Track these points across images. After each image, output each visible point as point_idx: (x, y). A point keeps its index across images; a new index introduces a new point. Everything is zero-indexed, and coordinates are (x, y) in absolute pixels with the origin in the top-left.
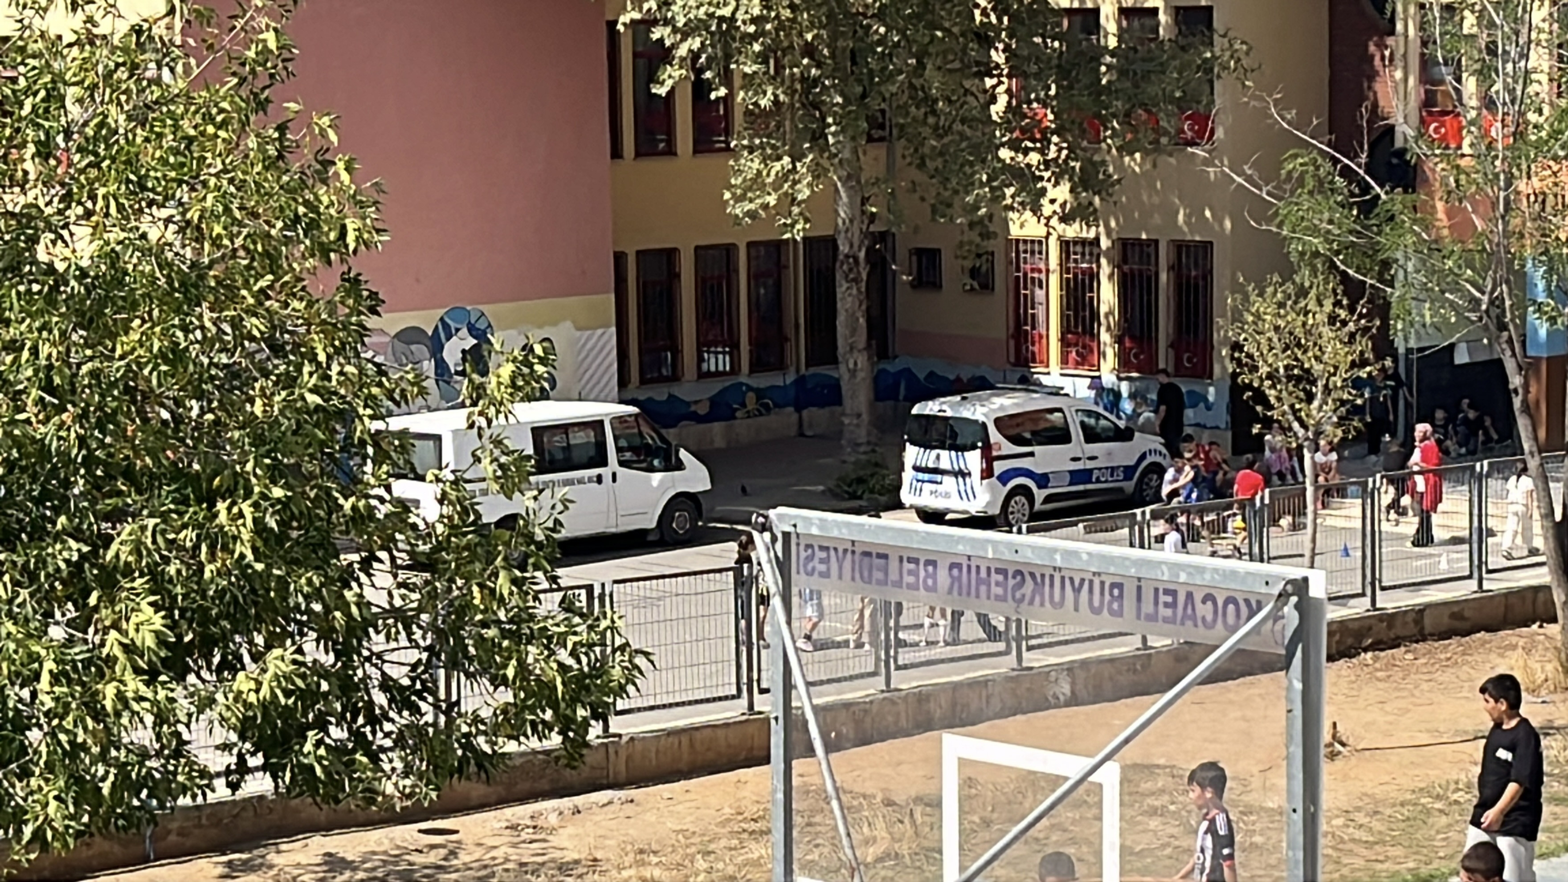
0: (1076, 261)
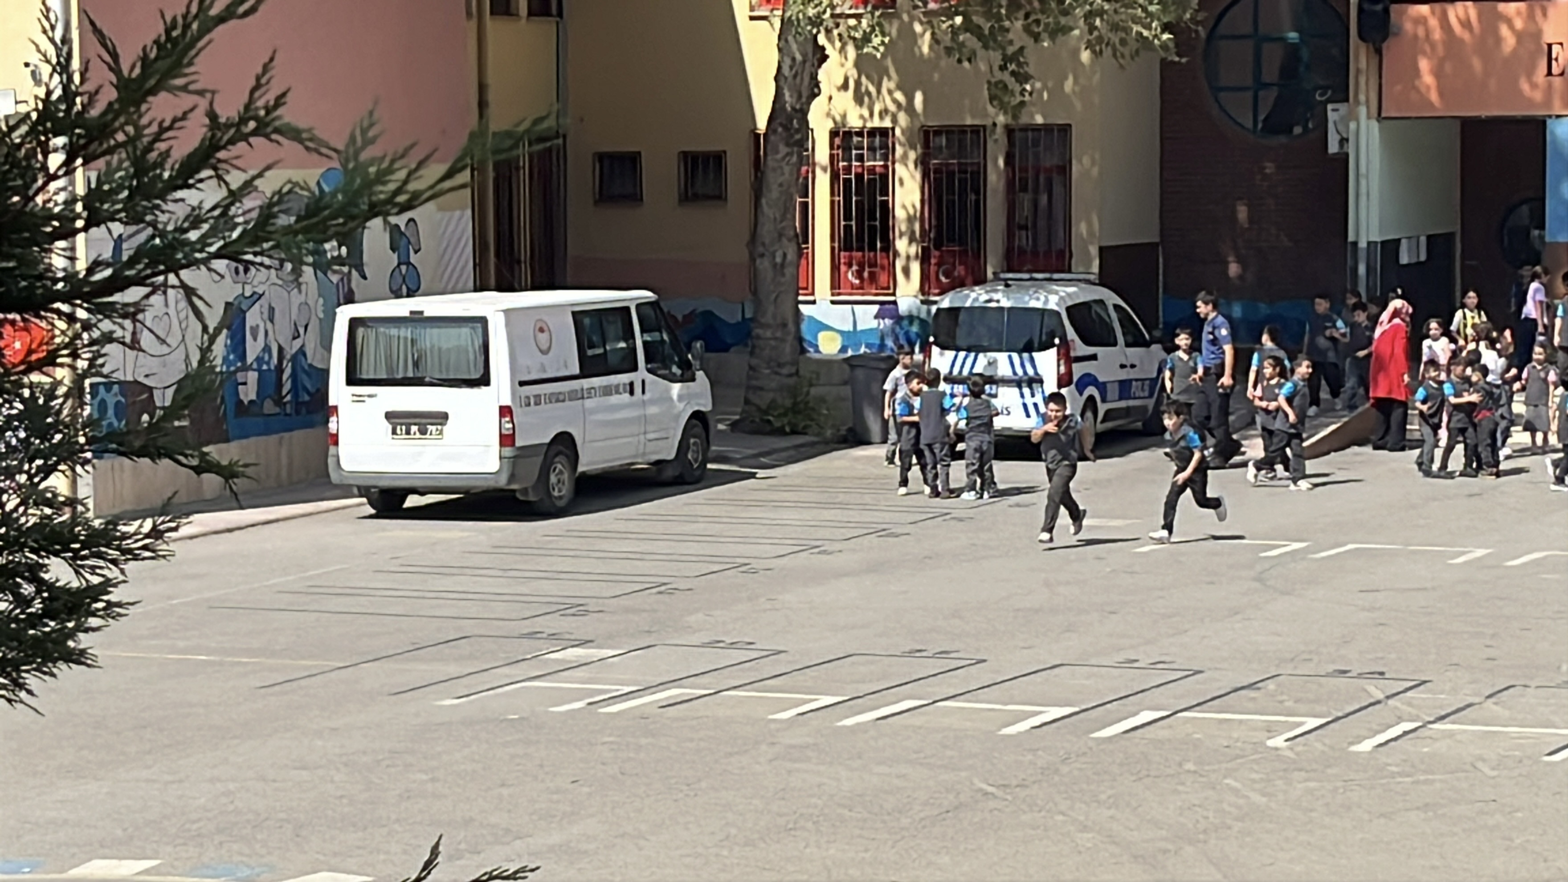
0: (860, 158)
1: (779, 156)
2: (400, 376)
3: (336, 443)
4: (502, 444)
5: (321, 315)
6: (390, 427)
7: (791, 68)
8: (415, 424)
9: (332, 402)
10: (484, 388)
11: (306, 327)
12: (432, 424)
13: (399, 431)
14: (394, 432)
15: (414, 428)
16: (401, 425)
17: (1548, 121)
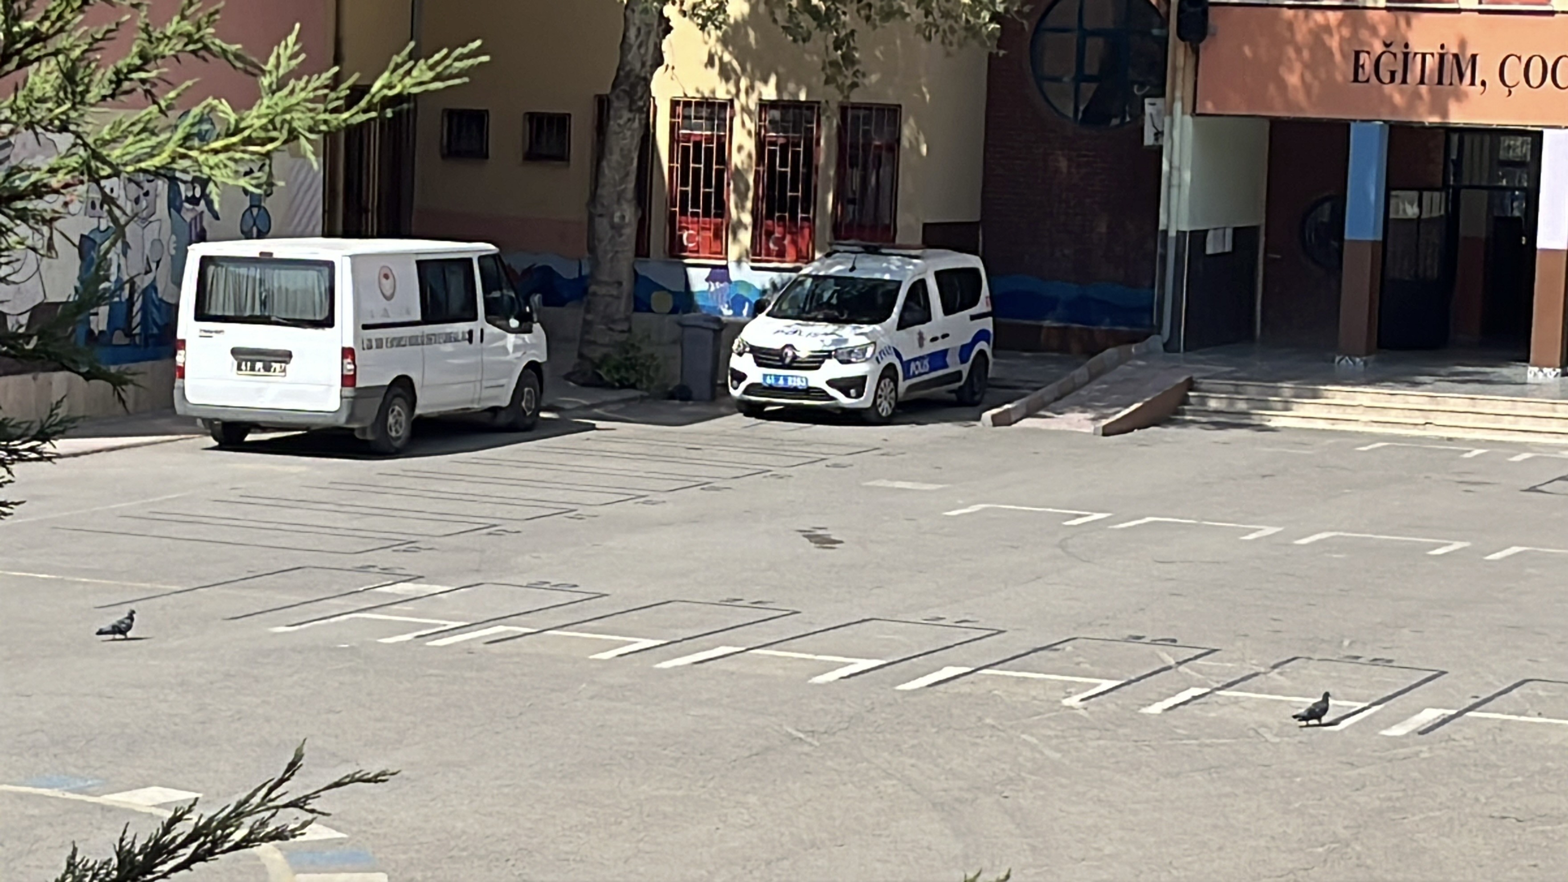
1: (621, 122)
2: (248, 313)
3: (182, 376)
4: (343, 385)
5: (173, 252)
6: (236, 363)
7: (637, 37)
8: (260, 361)
9: (180, 336)
10: (328, 330)
11: (158, 263)
12: (276, 362)
13: (243, 367)
14: (239, 368)
15: (259, 365)
16: (246, 361)
17: (1352, 125)
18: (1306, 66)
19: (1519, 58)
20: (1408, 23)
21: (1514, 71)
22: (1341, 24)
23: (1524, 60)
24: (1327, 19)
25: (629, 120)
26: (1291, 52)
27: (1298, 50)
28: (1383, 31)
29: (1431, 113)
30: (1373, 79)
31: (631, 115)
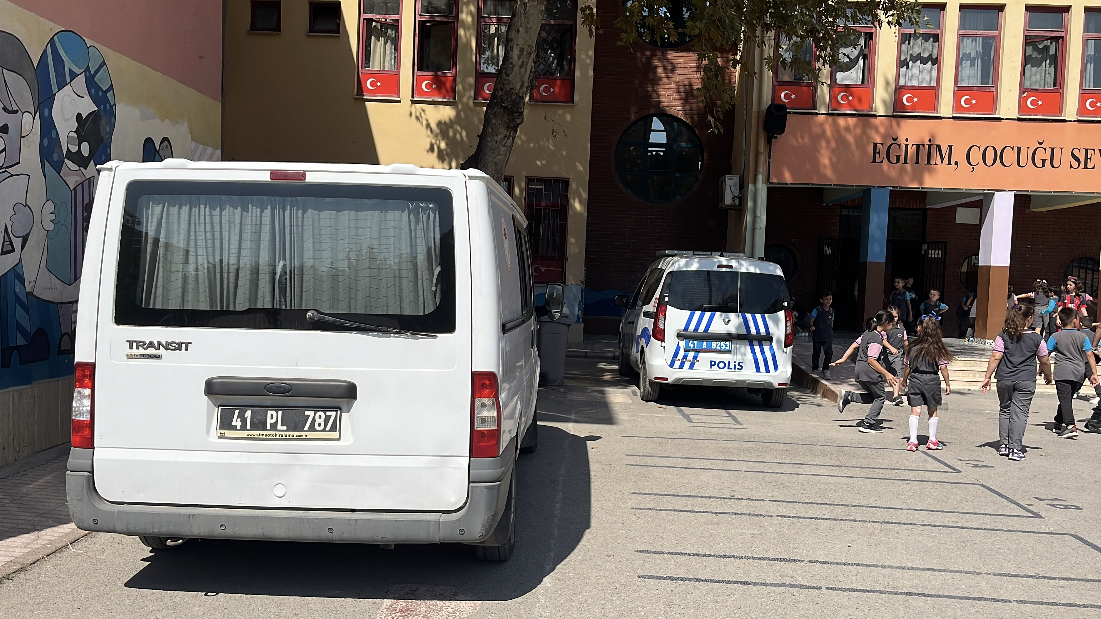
2: (241, 304)
3: (89, 443)
4: (474, 452)
5: (50, 227)
6: (216, 413)
8: (276, 407)
9: (81, 356)
10: (442, 337)
11: (25, 240)
12: (315, 408)
13: (237, 423)
14: (226, 424)
15: (273, 416)
16: (243, 407)
17: (872, 189)
18: (833, 151)
19: (979, 148)
20: (898, 125)
21: (976, 156)
22: (855, 126)
23: (982, 150)
24: (847, 122)
25: (505, 136)
26: (823, 144)
27: (828, 142)
28: (882, 130)
29: (912, 181)
30: (885, 160)
31: (506, 133)
